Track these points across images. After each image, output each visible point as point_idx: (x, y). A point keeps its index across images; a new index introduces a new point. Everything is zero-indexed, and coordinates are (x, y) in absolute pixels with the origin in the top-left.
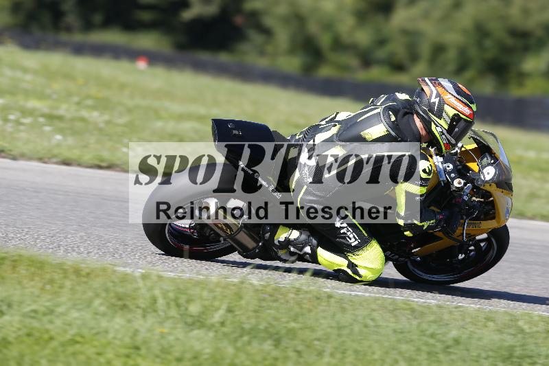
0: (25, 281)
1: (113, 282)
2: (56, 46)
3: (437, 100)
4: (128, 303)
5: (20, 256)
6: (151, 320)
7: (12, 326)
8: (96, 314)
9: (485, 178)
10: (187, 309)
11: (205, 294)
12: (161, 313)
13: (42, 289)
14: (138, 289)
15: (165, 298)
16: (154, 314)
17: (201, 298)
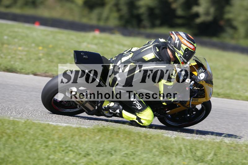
0: (122, 140)
1: (162, 141)
2: (138, 35)
3: (178, 42)
4: (169, 151)
5: (120, 129)
6: (179, 159)
7: (116, 160)
8: (154, 155)
9: (200, 78)
10: (195, 154)
11: (204, 147)
12: (184, 156)
13: (130, 144)
14: (174, 144)
15: (185, 149)
16: (180, 156)
17: (202, 149)
